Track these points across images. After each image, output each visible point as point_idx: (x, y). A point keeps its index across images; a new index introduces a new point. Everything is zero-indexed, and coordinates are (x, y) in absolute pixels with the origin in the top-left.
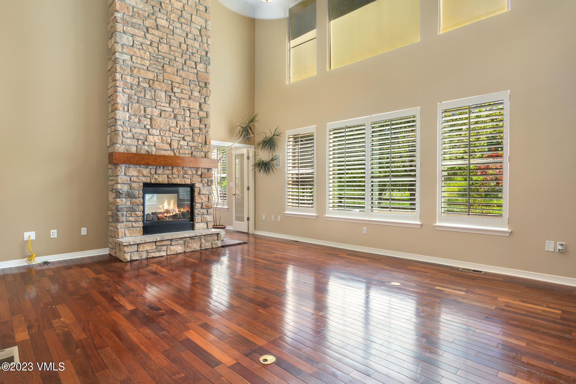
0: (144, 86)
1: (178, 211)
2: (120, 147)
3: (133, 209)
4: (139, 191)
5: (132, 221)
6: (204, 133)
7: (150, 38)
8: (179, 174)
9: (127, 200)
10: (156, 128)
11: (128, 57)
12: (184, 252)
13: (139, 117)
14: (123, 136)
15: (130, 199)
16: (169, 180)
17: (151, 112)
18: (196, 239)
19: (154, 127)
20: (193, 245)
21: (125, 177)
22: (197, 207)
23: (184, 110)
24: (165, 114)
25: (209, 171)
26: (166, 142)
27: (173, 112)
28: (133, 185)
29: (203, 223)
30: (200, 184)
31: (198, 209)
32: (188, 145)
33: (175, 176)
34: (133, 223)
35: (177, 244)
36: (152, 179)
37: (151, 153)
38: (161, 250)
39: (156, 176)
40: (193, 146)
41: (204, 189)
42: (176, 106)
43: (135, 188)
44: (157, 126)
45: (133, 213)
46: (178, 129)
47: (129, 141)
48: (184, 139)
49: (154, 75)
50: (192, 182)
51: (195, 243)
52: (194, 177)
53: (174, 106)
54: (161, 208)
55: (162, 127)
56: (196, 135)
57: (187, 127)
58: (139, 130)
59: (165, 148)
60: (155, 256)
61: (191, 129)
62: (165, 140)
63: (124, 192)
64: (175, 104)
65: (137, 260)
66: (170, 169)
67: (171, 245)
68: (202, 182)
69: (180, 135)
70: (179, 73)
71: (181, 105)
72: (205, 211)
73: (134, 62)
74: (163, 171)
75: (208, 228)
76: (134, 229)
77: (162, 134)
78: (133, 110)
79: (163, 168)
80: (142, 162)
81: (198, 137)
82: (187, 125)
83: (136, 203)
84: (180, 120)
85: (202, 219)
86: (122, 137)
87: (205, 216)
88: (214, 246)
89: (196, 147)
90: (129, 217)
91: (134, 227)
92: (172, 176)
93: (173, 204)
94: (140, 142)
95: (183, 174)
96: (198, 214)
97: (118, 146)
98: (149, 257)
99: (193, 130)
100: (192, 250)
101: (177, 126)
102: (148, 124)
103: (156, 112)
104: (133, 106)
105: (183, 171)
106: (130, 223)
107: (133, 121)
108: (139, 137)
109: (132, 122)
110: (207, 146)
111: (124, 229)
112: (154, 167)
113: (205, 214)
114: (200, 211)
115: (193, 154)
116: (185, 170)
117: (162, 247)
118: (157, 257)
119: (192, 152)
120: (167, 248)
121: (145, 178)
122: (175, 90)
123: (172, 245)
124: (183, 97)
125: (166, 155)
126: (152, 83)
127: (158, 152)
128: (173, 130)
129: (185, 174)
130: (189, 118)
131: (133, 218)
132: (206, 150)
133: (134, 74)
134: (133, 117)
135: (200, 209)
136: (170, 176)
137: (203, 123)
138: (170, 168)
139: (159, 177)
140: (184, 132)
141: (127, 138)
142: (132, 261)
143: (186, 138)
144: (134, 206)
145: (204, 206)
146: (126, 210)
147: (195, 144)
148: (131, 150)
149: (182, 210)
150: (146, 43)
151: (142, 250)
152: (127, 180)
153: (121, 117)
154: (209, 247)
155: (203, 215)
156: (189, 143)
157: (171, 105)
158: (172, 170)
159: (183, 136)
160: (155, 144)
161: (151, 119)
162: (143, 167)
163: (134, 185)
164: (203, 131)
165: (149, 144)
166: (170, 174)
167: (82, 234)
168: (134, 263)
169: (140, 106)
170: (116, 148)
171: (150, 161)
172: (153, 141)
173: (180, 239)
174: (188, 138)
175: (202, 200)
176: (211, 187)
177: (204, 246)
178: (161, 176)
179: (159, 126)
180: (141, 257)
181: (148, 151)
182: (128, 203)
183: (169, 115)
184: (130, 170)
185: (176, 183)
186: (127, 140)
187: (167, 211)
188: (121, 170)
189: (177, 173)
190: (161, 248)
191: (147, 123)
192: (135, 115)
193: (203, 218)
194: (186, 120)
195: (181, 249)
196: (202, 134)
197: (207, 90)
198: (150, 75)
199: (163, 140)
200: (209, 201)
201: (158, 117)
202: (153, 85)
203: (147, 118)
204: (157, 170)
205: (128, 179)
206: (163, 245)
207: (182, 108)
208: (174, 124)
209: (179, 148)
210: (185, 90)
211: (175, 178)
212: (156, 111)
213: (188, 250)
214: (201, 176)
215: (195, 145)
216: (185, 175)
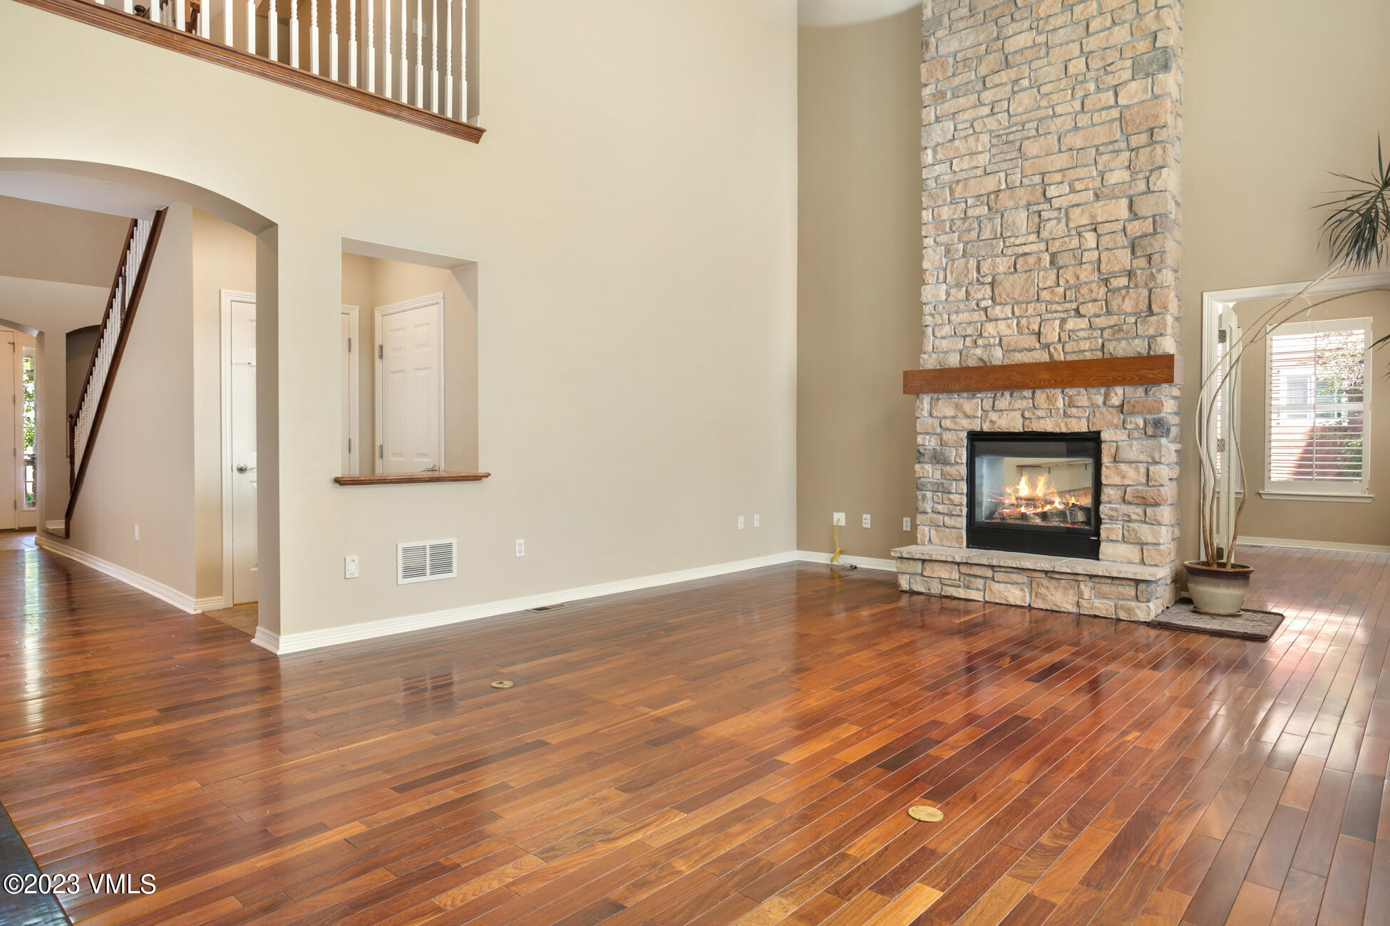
0: (975, 215)
1: (1060, 503)
2: (928, 360)
3: (943, 487)
4: (957, 450)
5: (944, 514)
6: (1142, 283)
7: (990, 98)
8: (1051, 407)
9: (934, 467)
10: (1003, 301)
11: (944, 168)
12: (1030, 605)
13: (967, 288)
14: (934, 336)
15: (940, 466)
16: (1027, 422)
17: (991, 268)
18: (1063, 581)
19: (998, 300)
20: (1052, 595)
21: (931, 420)
22: (1108, 497)
23: (1080, 235)
24: (1026, 262)
25: (1151, 393)
26: (1027, 331)
27: (1047, 250)
28: (945, 437)
29: (1131, 546)
30: (1118, 432)
31: (1110, 503)
32: (1091, 326)
33: (1040, 413)
34: (947, 519)
35: (1008, 580)
36: (985, 421)
37: (991, 363)
38: (970, 585)
39: (993, 416)
40: (1108, 328)
41: (1131, 446)
42: (1054, 232)
43: (950, 442)
44: (1004, 296)
45: (946, 496)
46: (1061, 290)
47: (945, 344)
48: (1078, 313)
49: (997, 178)
50: (1090, 426)
51: (1060, 590)
52: (1097, 414)
53: (1051, 234)
54: (1010, 494)
55: (1016, 297)
56: (1116, 293)
57: (1087, 277)
58: (964, 317)
59: (1025, 346)
60: (956, 595)
61: (1102, 280)
62: (1026, 324)
63: (928, 451)
64: (1050, 228)
65: (921, 594)
66: (1027, 395)
67: (993, 579)
68: (1125, 428)
69: (1067, 305)
70: (1064, 142)
71: (1071, 225)
72: (1136, 512)
73: (956, 170)
74: (1010, 404)
75: (1143, 562)
76: (947, 530)
77: (1017, 313)
78: (954, 275)
79: (1011, 396)
80: (955, 385)
81: (1124, 298)
82: (1086, 273)
83: (950, 475)
84: (1068, 263)
85: (1126, 533)
86: (932, 338)
87: (1135, 525)
88: (1123, 615)
89: (1116, 328)
90: (939, 503)
91: (947, 527)
92: (1034, 413)
93: (1043, 486)
94: (969, 341)
95: (1064, 405)
96: (1111, 518)
97: (925, 356)
98: (943, 594)
99: (1106, 281)
100: (1049, 608)
101: (1058, 285)
102: (987, 296)
103: (1003, 265)
104: (955, 265)
105: (1064, 398)
106: (941, 517)
107: (954, 299)
108: (966, 329)
109: (954, 301)
110: (1153, 319)
111: (929, 527)
112: (989, 395)
113: (1136, 521)
114: (1116, 510)
115: (1105, 350)
116: (1070, 397)
117: (973, 579)
118: (960, 599)
119: (1103, 345)
120: (985, 584)
121: (969, 421)
122: (1052, 191)
123: (996, 580)
124: (1073, 203)
125: (1027, 361)
126: (993, 200)
127: (1009, 358)
128: (1045, 295)
129: (1069, 406)
130: (1096, 253)
131: (946, 506)
132: (1151, 332)
133: (956, 196)
134: (953, 291)
135: (1118, 503)
136: (1027, 414)
137: (1138, 254)
138: (1027, 393)
139: (1000, 417)
140: (1079, 293)
141: (943, 338)
142: (913, 593)
143: (1082, 311)
144: (945, 481)
145: (1128, 497)
146: (932, 489)
147: (1114, 320)
148: (947, 363)
149: (1070, 502)
150: (980, 115)
151: (929, 575)
152: (933, 426)
153: (929, 297)
154: (1104, 612)
155: (1129, 521)
156: (1092, 320)
157: (1041, 236)
158: (1033, 398)
159: (1074, 305)
160: (1000, 340)
161: (992, 284)
162: (966, 395)
163: (947, 436)
164: (1136, 277)
165: (987, 342)
166: (1028, 409)
167: (905, 529)
168: (915, 598)
169: (967, 262)
170: (922, 362)
171: (973, 382)
172: (995, 334)
173: (1017, 571)
174: (1089, 309)
175: (1123, 477)
176: (1155, 442)
177: (1088, 606)
178: (1005, 415)
179: (1010, 296)
180: (929, 589)
181: (981, 359)
182: (938, 475)
183: (1036, 263)
184: (940, 405)
185: (1043, 431)
186: (943, 341)
187: (1030, 501)
188: (921, 406)
189: (1045, 406)
190: (970, 582)
191: (984, 295)
192: (958, 285)
193: (1128, 530)
194: (1084, 260)
195: (1019, 597)
196: (1136, 286)
197: (1152, 151)
198: (990, 184)
199: (1020, 327)
200: (1150, 484)
201: (1011, 273)
202: (996, 204)
203: (983, 284)
204: (997, 402)
205: (936, 422)
206: (976, 576)
207: (1074, 232)
208: (1051, 281)
209: (1065, 337)
210: (1081, 179)
211: (1039, 418)
212: (1003, 263)
213: (1039, 604)
214: (1121, 408)
215: (1112, 323)
216: (1068, 411)
